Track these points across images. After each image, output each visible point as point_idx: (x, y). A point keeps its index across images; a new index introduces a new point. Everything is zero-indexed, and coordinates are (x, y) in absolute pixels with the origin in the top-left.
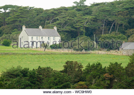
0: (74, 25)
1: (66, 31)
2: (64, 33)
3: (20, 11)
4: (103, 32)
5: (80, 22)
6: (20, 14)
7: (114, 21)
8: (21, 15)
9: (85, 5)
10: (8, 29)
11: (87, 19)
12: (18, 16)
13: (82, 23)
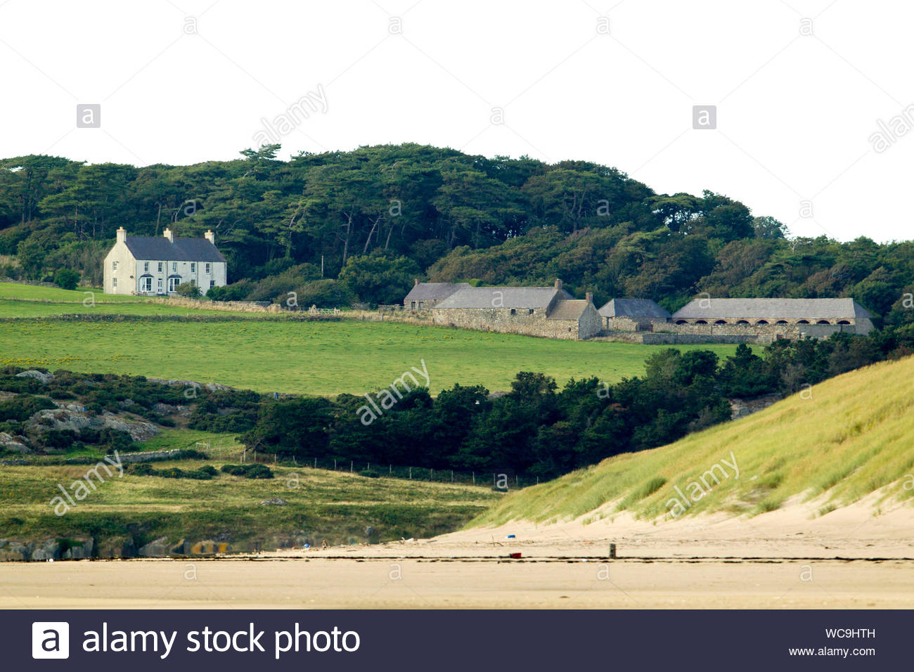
0: (257, 225)
1: (233, 244)
2: (229, 249)
3: (84, 179)
4: (346, 249)
5: (277, 216)
6: (86, 189)
7: (378, 215)
8: (88, 191)
9: (275, 159)
10: (42, 231)
11: (297, 207)
12: (79, 192)
13: (283, 218)
